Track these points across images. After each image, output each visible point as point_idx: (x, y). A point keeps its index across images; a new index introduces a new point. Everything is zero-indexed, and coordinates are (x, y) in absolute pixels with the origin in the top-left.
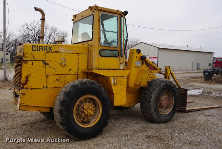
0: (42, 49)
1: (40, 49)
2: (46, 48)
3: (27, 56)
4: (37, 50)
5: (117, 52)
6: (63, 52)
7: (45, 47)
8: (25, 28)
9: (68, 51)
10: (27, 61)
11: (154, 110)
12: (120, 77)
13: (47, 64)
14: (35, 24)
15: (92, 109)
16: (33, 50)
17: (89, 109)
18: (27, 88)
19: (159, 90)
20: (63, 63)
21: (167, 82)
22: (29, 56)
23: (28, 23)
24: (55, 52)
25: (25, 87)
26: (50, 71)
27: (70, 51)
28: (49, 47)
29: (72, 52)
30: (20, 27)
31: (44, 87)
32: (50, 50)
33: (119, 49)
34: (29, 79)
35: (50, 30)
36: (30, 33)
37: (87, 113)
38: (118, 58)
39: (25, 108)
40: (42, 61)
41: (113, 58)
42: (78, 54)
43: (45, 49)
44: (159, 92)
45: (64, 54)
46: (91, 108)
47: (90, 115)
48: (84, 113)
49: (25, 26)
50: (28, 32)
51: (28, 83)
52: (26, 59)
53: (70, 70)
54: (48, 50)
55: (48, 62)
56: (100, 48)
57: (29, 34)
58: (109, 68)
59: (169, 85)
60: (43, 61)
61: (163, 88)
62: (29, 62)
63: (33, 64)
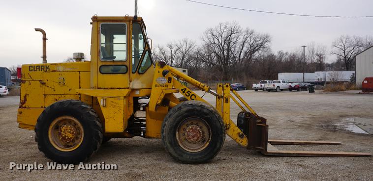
0: (39, 69)
1: (37, 69)
2: (43, 67)
3: (24, 76)
4: (34, 71)
5: (124, 67)
6: (61, 71)
7: (41, 66)
8: (209, 35)
9: (67, 70)
10: (25, 81)
11: (170, 143)
12: (112, 97)
13: (44, 84)
14: (222, 28)
15: (72, 132)
16: (30, 70)
17: (68, 132)
18: (25, 107)
19: (177, 116)
20: (62, 82)
21: (194, 106)
22: (26, 76)
23: (213, 28)
24: (53, 71)
25: (24, 106)
26: (48, 91)
27: (69, 70)
28: (46, 66)
29: (71, 70)
30: (203, 35)
31: (42, 107)
32: (48, 70)
33: (127, 64)
34: (27, 98)
35: (243, 34)
36: (216, 42)
37: (65, 136)
38: (127, 75)
39: (24, 126)
40: (38, 81)
41: (119, 74)
42: (79, 72)
43: (42, 69)
44: (178, 119)
45: (62, 73)
46: (69, 131)
47: (68, 138)
48: (62, 136)
49: (209, 32)
50: (214, 40)
51: (26, 102)
52: (24, 79)
53: (70, 90)
54: (45, 70)
55: (46, 81)
56: (100, 64)
57: (214, 43)
58: (113, 87)
59: (197, 110)
60: (40, 81)
61: (186, 114)
62: (27, 82)
63: (30, 84)
